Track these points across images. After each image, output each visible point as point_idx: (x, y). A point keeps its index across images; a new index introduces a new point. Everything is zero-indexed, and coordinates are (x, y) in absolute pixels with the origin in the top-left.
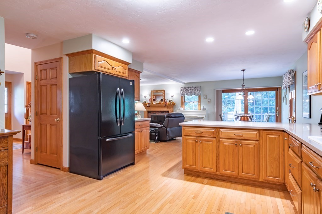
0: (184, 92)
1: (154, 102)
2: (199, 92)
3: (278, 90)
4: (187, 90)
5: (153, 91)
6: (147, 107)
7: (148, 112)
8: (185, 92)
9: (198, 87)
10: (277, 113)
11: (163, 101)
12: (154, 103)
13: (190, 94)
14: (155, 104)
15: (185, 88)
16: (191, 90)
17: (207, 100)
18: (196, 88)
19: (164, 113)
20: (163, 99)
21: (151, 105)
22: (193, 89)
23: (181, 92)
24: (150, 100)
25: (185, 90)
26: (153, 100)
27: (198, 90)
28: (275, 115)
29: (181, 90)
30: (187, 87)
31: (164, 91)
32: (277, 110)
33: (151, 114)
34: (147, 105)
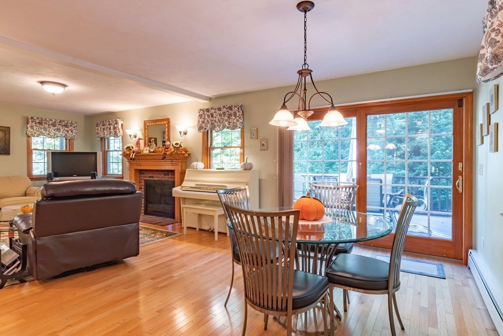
0: (206, 122)
1: (145, 148)
2: (238, 121)
3: (461, 105)
4: (212, 116)
5: (148, 121)
6: (131, 159)
7: (140, 173)
8: (208, 121)
9: (236, 106)
10: (459, 181)
13: (219, 126)
14: (147, 152)
15: (208, 110)
16: (220, 115)
17: (257, 143)
18: (230, 108)
19: (168, 175)
21: (138, 156)
22: (224, 113)
23: (199, 122)
25: (208, 116)
27: (235, 115)
28: (450, 187)
29: (200, 116)
30: (212, 108)
31: (168, 120)
32: (457, 174)
33: (146, 178)
34: (131, 157)
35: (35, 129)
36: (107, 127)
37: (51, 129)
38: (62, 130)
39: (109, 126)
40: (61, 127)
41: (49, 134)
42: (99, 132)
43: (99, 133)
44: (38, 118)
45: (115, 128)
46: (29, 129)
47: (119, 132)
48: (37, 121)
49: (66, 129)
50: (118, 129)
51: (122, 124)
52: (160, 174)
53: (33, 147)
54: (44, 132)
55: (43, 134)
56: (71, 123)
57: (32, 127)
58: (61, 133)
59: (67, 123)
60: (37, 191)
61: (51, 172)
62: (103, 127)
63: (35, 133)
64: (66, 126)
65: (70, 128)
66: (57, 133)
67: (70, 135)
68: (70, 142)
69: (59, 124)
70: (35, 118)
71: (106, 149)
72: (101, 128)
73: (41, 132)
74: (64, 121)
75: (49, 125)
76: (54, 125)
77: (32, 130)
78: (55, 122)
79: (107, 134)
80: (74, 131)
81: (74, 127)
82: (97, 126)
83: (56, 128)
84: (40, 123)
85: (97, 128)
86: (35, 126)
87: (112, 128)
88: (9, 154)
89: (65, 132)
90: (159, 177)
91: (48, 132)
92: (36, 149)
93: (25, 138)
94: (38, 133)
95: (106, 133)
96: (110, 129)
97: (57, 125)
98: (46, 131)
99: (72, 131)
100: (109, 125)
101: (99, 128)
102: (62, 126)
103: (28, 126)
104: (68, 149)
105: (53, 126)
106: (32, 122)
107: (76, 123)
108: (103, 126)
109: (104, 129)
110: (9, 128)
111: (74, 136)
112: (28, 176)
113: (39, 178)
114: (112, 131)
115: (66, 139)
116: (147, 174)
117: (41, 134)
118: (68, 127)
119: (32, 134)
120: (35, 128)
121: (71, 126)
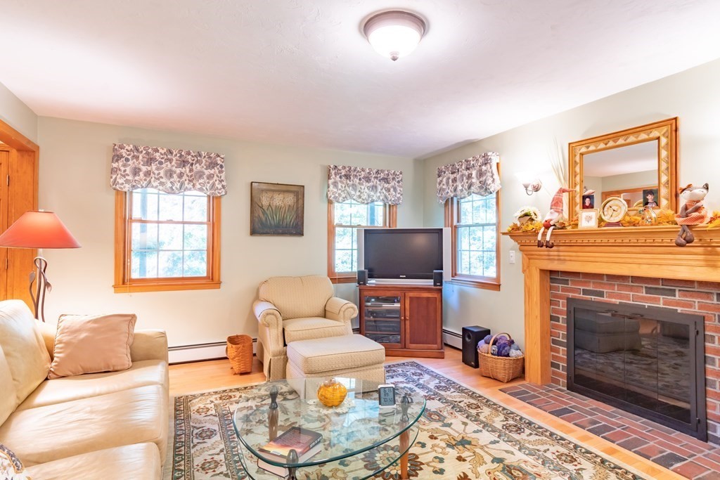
1: (584, 214)
5: (582, 143)
6: (540, 245)
7: (553, 280)
11: (664, 202)
12: (587, 221)
14: (594, 225)
19: (672, 293)
20: (664, 192)
21: (563, 235)
24: (556, 203)
26: (578, 200)
31: (670, 124)
33: (571, 295)
34: (539, 237)
35: (340, 187)
36: (462, 176)
37: (363, 187)
38: (379, 188)
39: (466, 173)
40: (378, 182)
41: (360, 197)
42: (444, 187)
43: (444, 190)
44: (344, 168)
45: (481, 174)
46: (331, 187)
47: (493, 181)
48: (343, 172)
49: (386, 185)
50: (489, 174)
51: (498, 164)
52: (631, 288)
53: (336, 221)
54: (353, 192)
55: (351, 197)
56: (394, 173)
57: (335, 184)
58: (379, 194)
59: (388, 175)
60: (343, 309)
61: (363, 269)
62: (452, 176)
63: (340, 195)
64: (386, 180)
65: (392, 184)
66: (372, 193)
67: (392, 197)
68: (391, 208)
69: (376, 178)
70: (340, 168)
71: (455, 223)
72: (448, 179)
73: (348, 193)
74: (382, 171)
75: (360, 179)
76: (368, 179)
77: (335, 190)
78: (369, 173)
79: (462, 191)
80: (398, 189)
81: (398, 182)
82: (439, 176)
83: (371, 184)
84: (347, 177)
85: (439, 180)
86: (341, 182)
87: (474, 173)
88: (302, 234)
89: (384, 190)
90: (620, 296)
91: (358, 193)
92: (341, 226)
93: (326, 205)
94: (344, 195)
95: (460, 188)
96: (470, 177)
97: (373, 179)
98: (355, 190)
99: (395, 190)
100: (467, 169)
101: (444, 180)
102: (380, 181)
103: (331, 181)
104: (388, 225)
105: (367, 181)
106: (335, 175)
107: (401, 173)
108: (453, 173)
109: (455, 180)
110: (303, 186)
111: (399, 198)
112: (328, 276)
113: (344, 279)
114: (474, 180)
115: (385, 205)
116: (574, 283)
117: (348, 197)
118: (388, 183)
119: (335, 198)
120: (340, 184)
121: (393, 179)
